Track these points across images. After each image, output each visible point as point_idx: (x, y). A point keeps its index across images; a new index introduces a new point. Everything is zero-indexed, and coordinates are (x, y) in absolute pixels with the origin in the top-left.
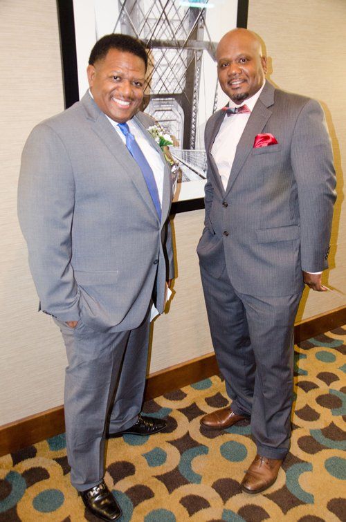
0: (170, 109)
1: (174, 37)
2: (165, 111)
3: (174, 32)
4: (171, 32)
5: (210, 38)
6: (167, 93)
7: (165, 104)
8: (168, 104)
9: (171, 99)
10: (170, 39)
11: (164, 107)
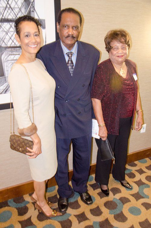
0: (18, 54)
1: (16, 17)
2: (15, 55)
3: (16, 14)
4: (14, 14)
5: (39, 17)
6: (15, 45)
7: (15, 51)
8: (17, 51)
9: (18, 49)
10: (14, 18)
11: (15, 53)
